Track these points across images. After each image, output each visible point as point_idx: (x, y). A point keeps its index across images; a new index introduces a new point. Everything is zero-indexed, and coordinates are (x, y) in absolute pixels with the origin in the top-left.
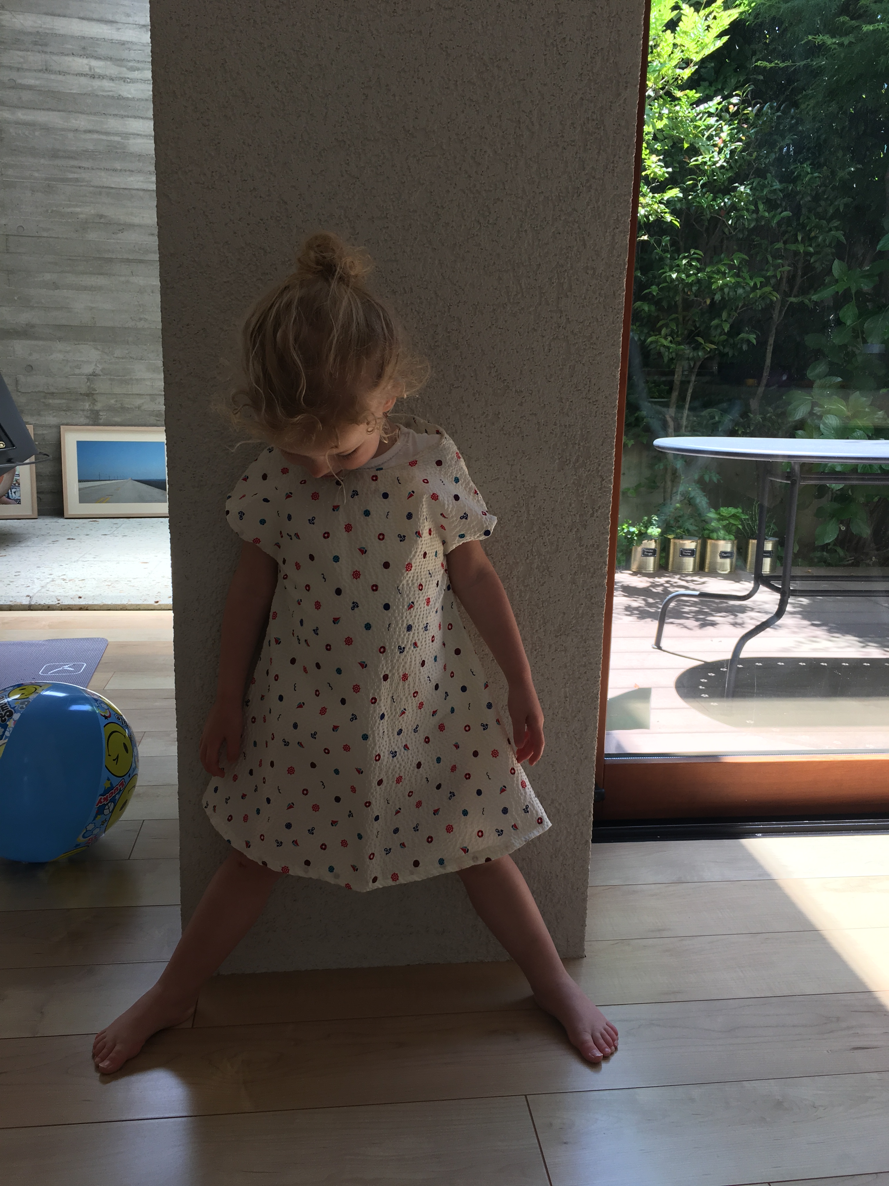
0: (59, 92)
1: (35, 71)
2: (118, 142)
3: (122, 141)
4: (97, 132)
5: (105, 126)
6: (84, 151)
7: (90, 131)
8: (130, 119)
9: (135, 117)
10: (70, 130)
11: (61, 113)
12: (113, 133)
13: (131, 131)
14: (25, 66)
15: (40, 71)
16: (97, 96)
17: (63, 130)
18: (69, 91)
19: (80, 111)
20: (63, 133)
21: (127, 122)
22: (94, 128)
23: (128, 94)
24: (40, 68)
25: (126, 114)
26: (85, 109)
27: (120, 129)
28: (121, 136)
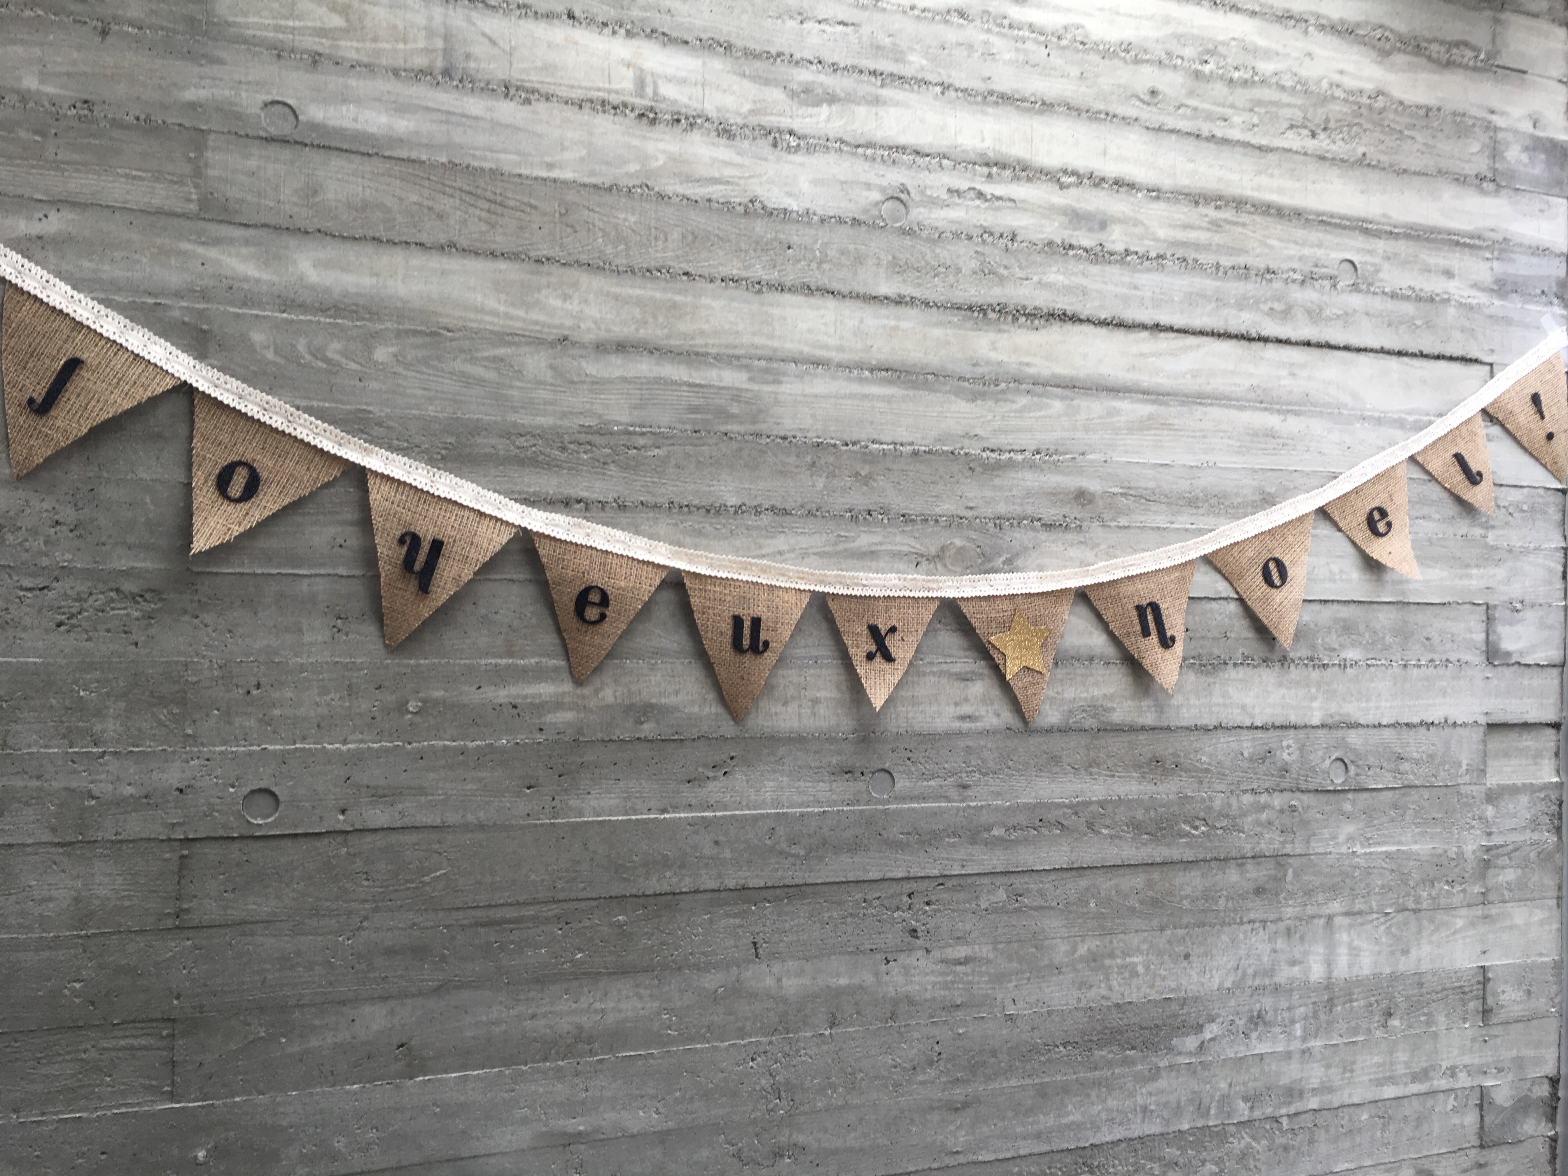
0: (496, 174)
1: (396, 72)
2: (737, 395)
3: (756, 387)
4: (653, 350)
5: (684, 326)
6: (587, 430)
7: (622, 347)
8: (787, 297)
9: (808, 290)
10: (537, 342)
11: (502, 265)
12: (718, 357)
13: (790, 346)
14: (349, 49)
15: (420, 75)
16: (661, 196)
17: (503, 338)
18: (544, 174)
19: (584, 258)
20: (501, 351)
21: (776, 311)
22: (642, 333)
23: (789, 194)
24: (420, 62)
25: (773, 276)
26: (609, 250)
27: (745, 340)
28: (747, 367)
